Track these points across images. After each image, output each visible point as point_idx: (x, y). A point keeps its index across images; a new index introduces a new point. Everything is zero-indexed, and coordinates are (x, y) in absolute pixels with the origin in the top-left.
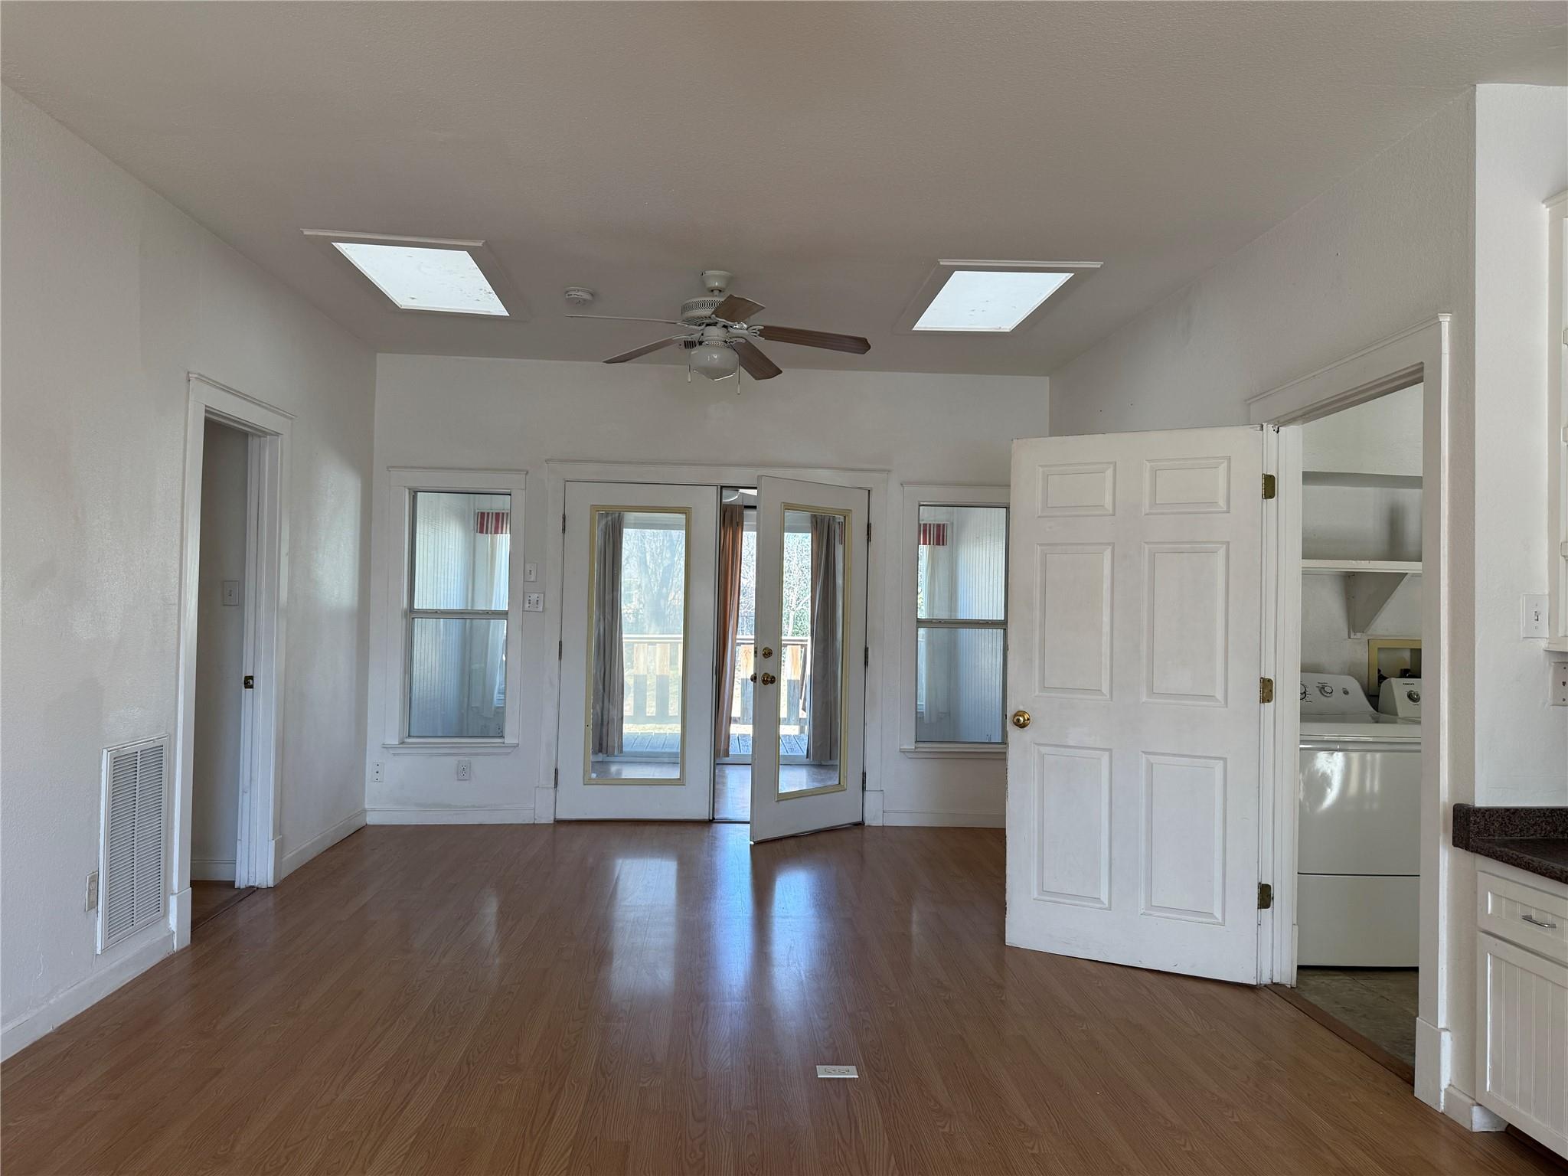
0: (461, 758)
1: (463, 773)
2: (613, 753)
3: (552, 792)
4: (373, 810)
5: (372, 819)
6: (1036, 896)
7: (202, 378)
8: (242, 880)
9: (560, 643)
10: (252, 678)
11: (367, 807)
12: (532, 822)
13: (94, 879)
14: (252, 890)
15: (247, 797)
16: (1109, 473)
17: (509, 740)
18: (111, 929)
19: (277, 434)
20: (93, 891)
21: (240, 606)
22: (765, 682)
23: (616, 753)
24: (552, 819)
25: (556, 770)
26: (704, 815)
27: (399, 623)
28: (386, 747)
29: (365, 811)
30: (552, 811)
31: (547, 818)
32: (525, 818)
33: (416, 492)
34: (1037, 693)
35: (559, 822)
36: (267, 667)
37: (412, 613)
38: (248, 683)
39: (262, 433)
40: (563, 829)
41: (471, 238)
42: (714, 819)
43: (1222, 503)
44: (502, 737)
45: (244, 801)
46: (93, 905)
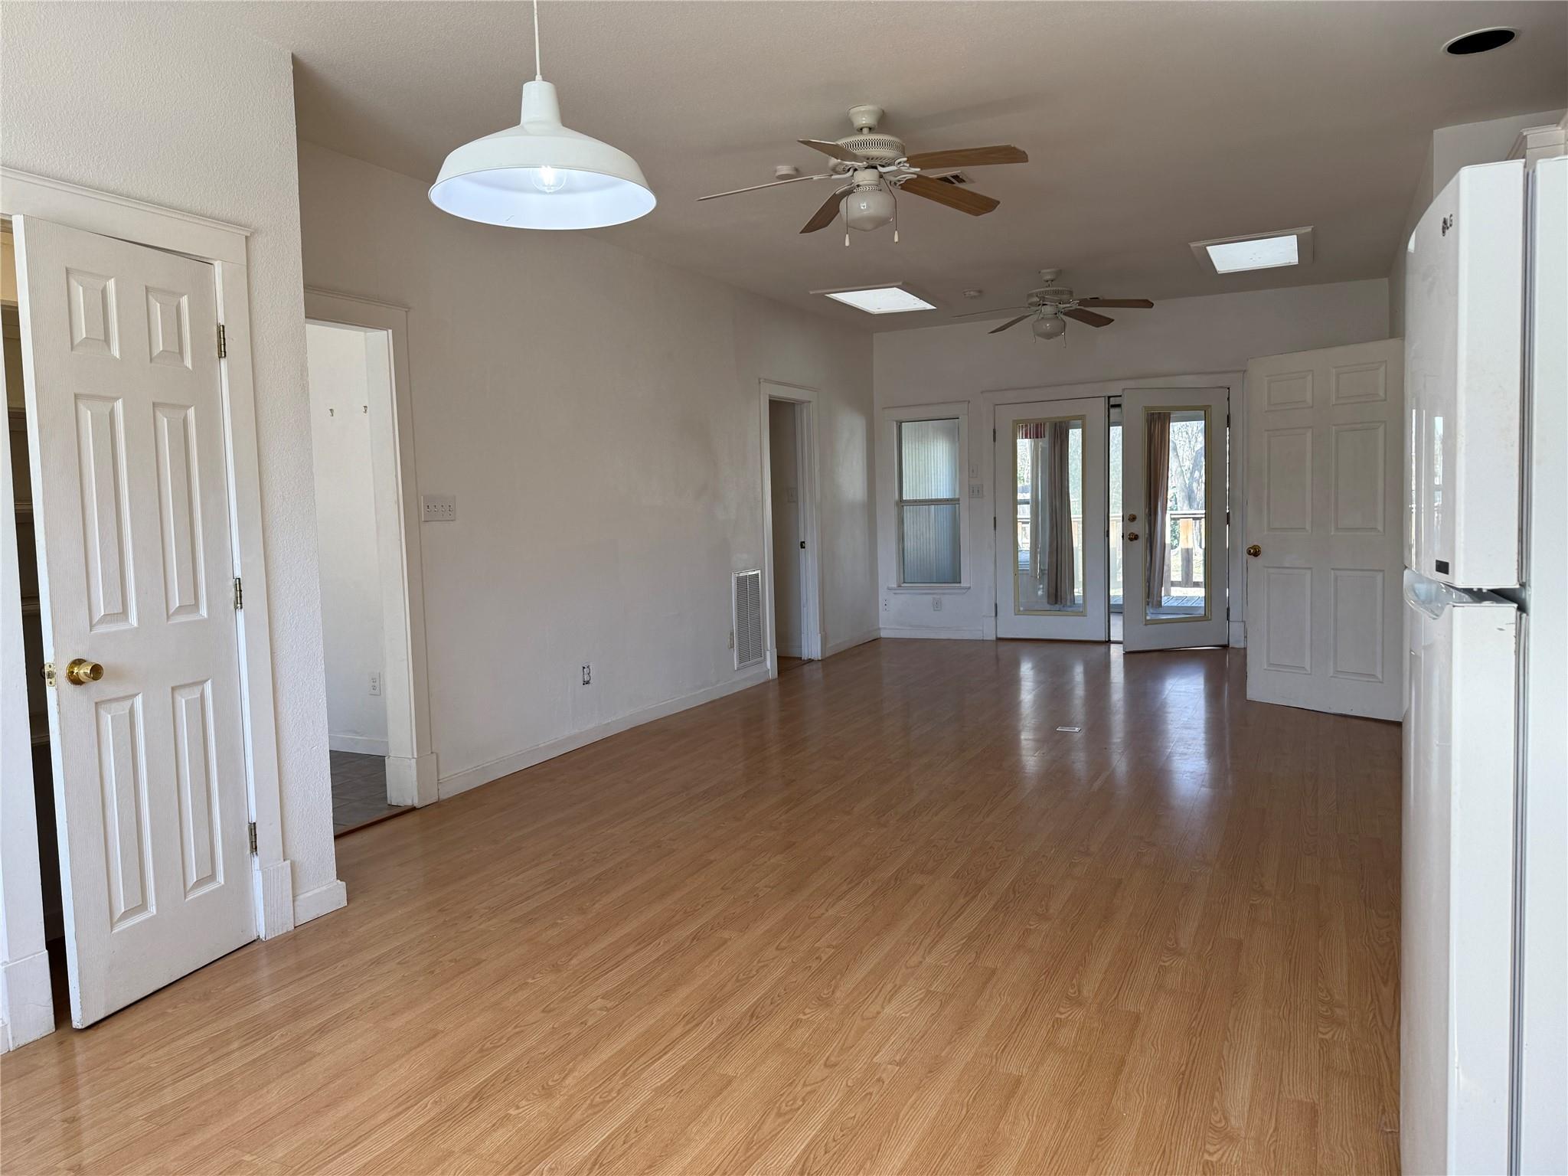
0: (935, 596)
1: (937, 605)
2: (1066, 604)
3: (993, 619)
4: (885, 629)
5: (884, 634)
6: (1266, 667)
7: (766, 380)
8: (805, 656)
9: (995, 518)
10: (804, 542)
11: (881, 626)
12: (981, 639)
13: (732, 634)
14: (810, 661)
15: (805, 609)
16: (1310, 378)
17: (963, 584)
18: (741, 660)
19: (810, 402)
20: (732, 639)
21: (796, 502)
22: (1131, 540)
23: (1068, 604)
24: (994, 637)
25: (996, 605)
26: (1103, 638)
27: (893, 511)
28: (889, 589)
29: (879, 629)
30: (994, 632)
31: (991, 636)
32: (977, 636)
33: (901, 423)
34: (1266, 532)
35: (999, 639)
36: (811, 537)
37: (901, 503)
38: (802, 545)
39: (803, 402)
40: (1000, 643)
41: (895, 281)
42: (1109, 640)
43: (1382, 393)
44: (960, 582)
45: (804, 610)
46: (732, 646)
